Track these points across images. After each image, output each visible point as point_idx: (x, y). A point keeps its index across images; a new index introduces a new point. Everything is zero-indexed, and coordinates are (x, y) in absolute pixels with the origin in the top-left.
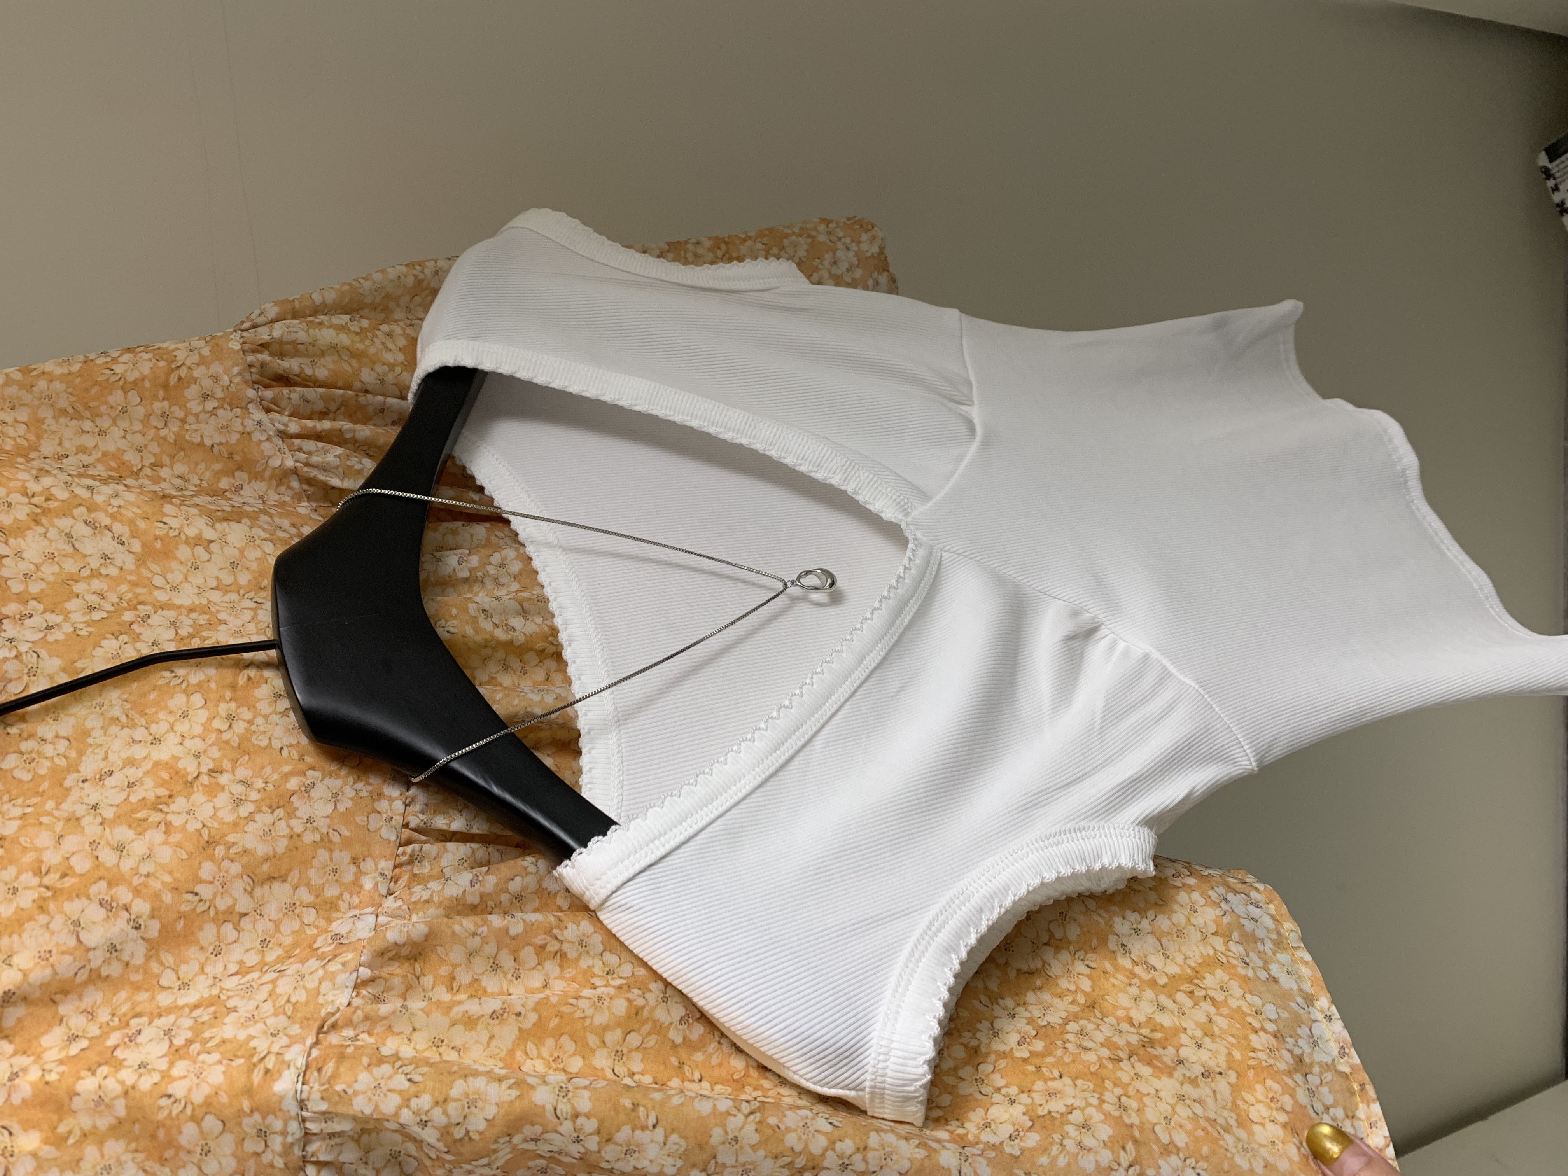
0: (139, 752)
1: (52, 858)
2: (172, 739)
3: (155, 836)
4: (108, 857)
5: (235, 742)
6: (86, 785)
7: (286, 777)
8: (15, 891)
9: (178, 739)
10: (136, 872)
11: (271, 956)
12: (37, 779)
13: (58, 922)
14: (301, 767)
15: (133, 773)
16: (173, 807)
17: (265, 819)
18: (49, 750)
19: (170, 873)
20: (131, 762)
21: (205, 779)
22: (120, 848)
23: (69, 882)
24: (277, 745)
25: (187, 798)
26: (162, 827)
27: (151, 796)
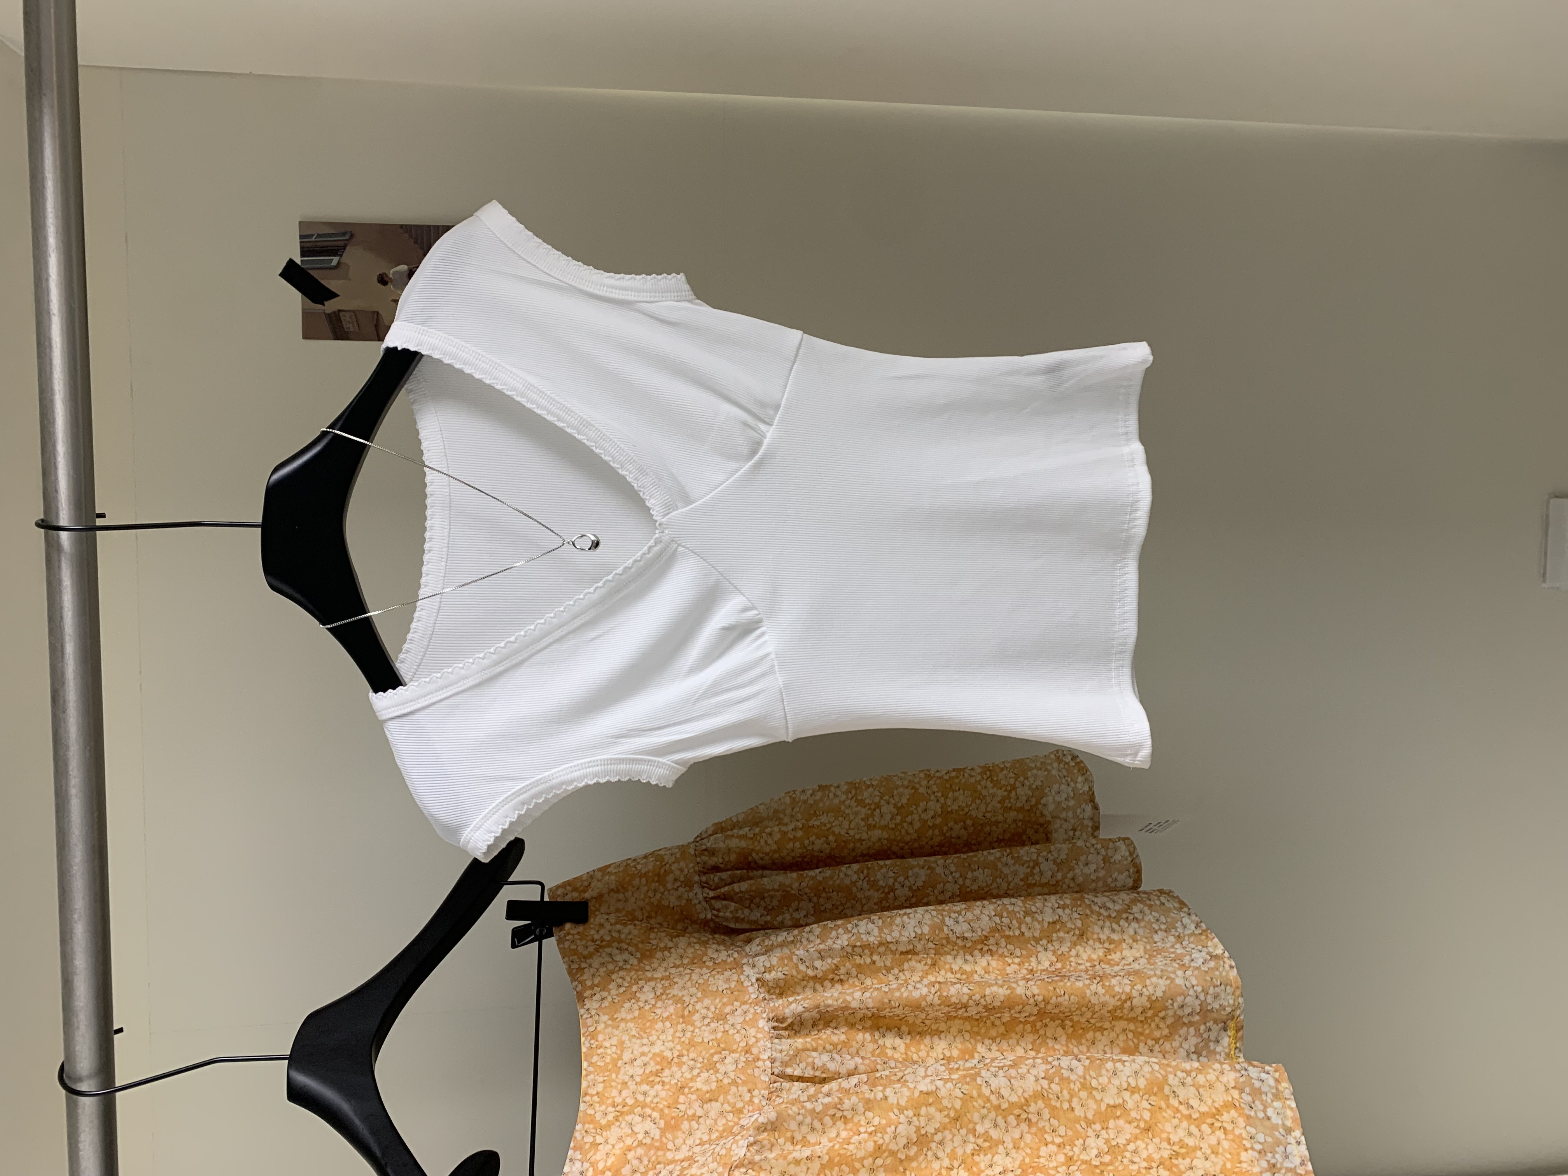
0: (646, 1049)
1: (618, 1100)
2: (659, 1043)
3: (658, 1087)
4: (641, 1098)
5: (687, 1041)
6: (626, 1065)
7: (712, 1055)
8: (606, 1114)
9: (662, 1043)
10: (652, 1102)
11: (714, 1136)
12: (606, 1064)
13: (623, 1124)
14: (719, 1049)
15: (646, 1059)
16: (664, 1074)
17: (705, 1075)
18: (609, 1051)
19: (667, 1101)
20: (643, 1054)
21: (676, 1060)
22: (645, 1094)
23: (626, 1108)
24: (706, 1040)
25: (670, 1069)
26: (661, 1083)
27: (654, 1070)
